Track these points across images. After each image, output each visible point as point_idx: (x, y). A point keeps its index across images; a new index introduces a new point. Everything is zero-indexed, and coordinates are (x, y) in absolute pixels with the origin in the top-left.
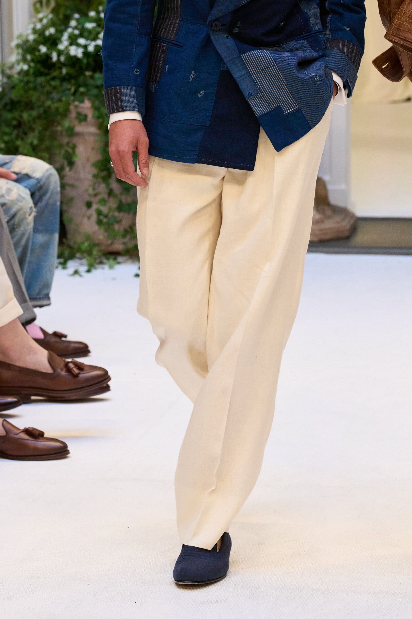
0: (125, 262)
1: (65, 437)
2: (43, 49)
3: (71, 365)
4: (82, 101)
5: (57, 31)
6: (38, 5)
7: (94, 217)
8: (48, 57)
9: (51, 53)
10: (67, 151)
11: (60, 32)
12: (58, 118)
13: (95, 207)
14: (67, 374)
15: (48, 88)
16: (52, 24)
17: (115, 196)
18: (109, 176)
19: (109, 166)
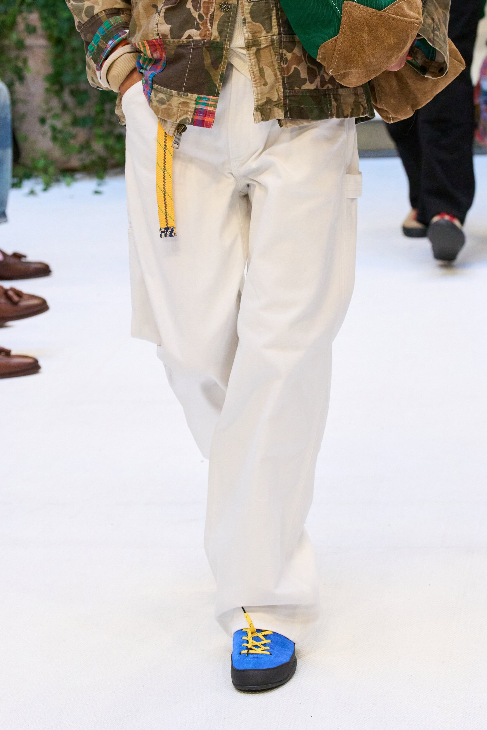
3: (11, 293)
4: (30, 12)
7: (49, 134)
12: (5, 31)
13: (49, 122)
14: (6, 301)
18: (62, 89)
19: (61, 78)
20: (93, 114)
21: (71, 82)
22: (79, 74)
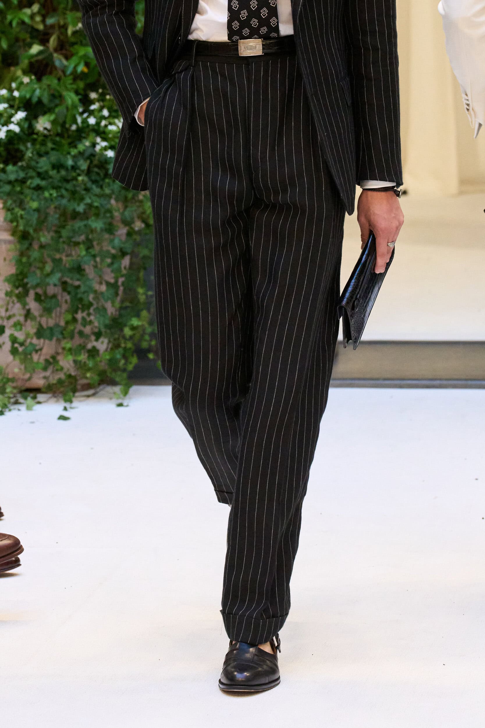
0: (46, 401)
7: (8, 346)
13: (8, 332)
17: (34, 318)
18: (26, 293)
19: (26, 280)
20: (62, 323)
21: (37, 285)
22: (48, 275)
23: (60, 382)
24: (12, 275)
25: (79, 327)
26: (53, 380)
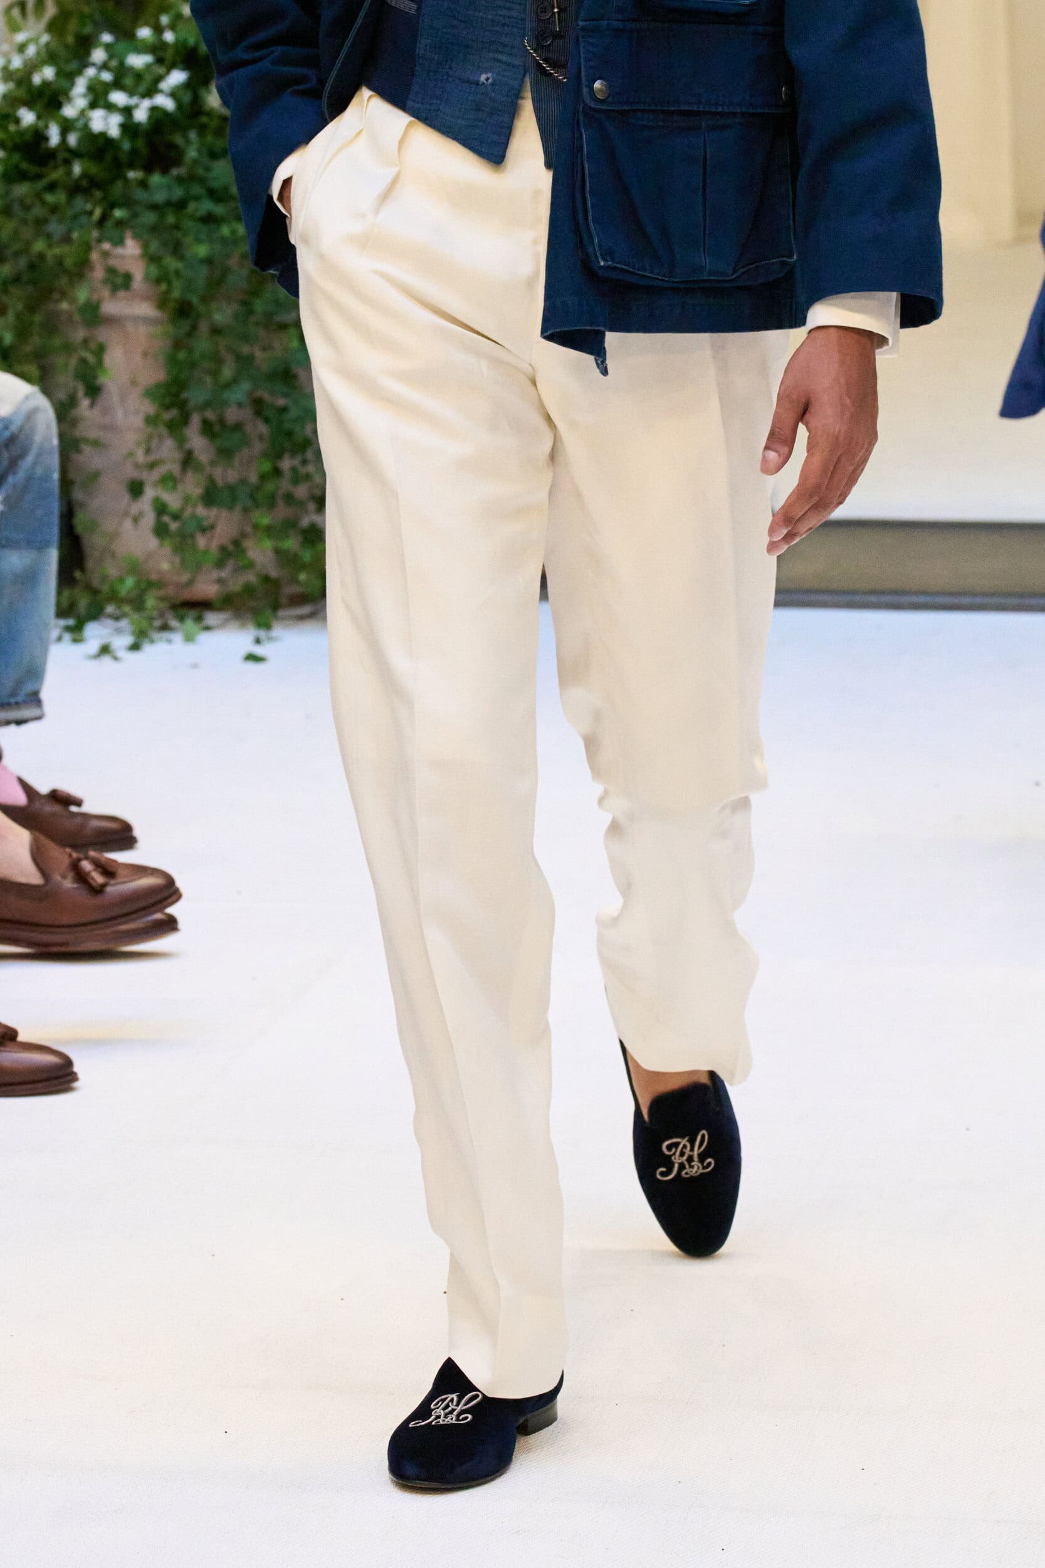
0: (221, 626)
1: (68, 1042)
2: (28, 117)
3: (86, 865)
4: (120, 242)
5: (58, 74)
6: (16, 12)
7: (149, 519)
8: (38, 136)
9: (47, 127)
10: (83, 361)
11: (68, 77)
12: (64, 281)
13: (150, 493)
14: (75, 886)
15: (38, 211)
16: (50, 57)
17: (199, 468)
18: (185, 419)
19: (185, 395)
20: (253, 479)
21: (207, 405)
22: (227, 386)
23: (248, 590)
24: (158, 386)
25: (285, 485)
26: (236, 584)
